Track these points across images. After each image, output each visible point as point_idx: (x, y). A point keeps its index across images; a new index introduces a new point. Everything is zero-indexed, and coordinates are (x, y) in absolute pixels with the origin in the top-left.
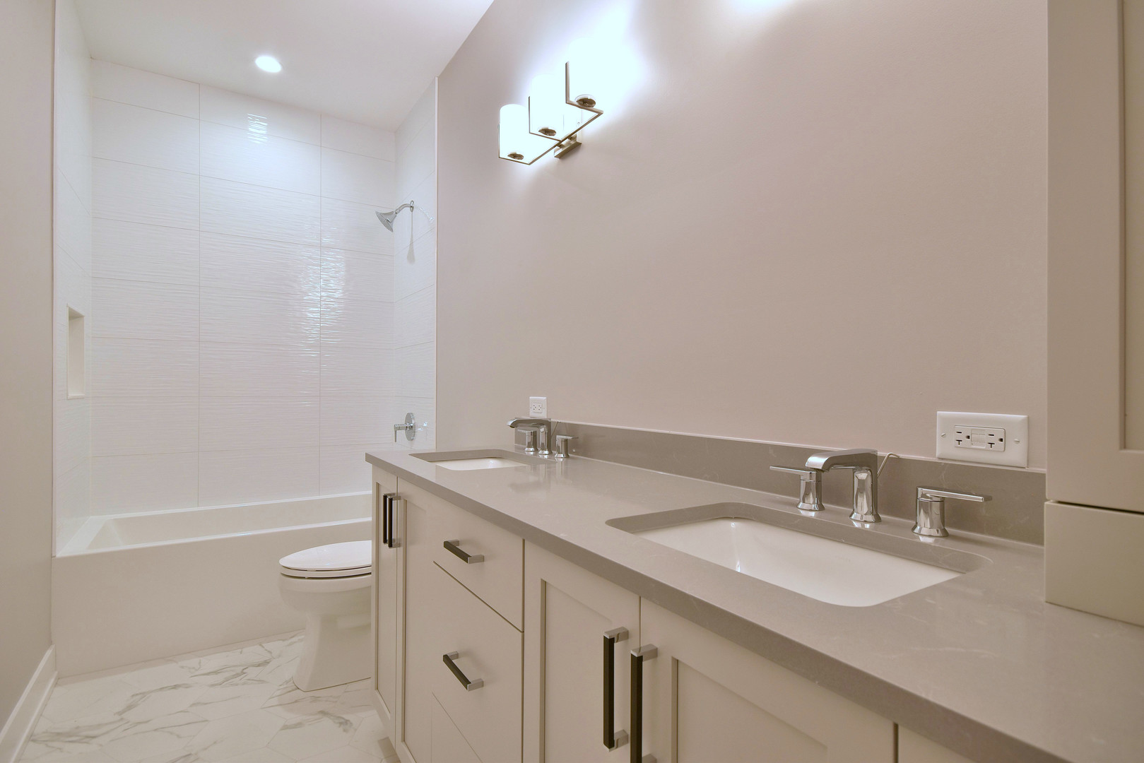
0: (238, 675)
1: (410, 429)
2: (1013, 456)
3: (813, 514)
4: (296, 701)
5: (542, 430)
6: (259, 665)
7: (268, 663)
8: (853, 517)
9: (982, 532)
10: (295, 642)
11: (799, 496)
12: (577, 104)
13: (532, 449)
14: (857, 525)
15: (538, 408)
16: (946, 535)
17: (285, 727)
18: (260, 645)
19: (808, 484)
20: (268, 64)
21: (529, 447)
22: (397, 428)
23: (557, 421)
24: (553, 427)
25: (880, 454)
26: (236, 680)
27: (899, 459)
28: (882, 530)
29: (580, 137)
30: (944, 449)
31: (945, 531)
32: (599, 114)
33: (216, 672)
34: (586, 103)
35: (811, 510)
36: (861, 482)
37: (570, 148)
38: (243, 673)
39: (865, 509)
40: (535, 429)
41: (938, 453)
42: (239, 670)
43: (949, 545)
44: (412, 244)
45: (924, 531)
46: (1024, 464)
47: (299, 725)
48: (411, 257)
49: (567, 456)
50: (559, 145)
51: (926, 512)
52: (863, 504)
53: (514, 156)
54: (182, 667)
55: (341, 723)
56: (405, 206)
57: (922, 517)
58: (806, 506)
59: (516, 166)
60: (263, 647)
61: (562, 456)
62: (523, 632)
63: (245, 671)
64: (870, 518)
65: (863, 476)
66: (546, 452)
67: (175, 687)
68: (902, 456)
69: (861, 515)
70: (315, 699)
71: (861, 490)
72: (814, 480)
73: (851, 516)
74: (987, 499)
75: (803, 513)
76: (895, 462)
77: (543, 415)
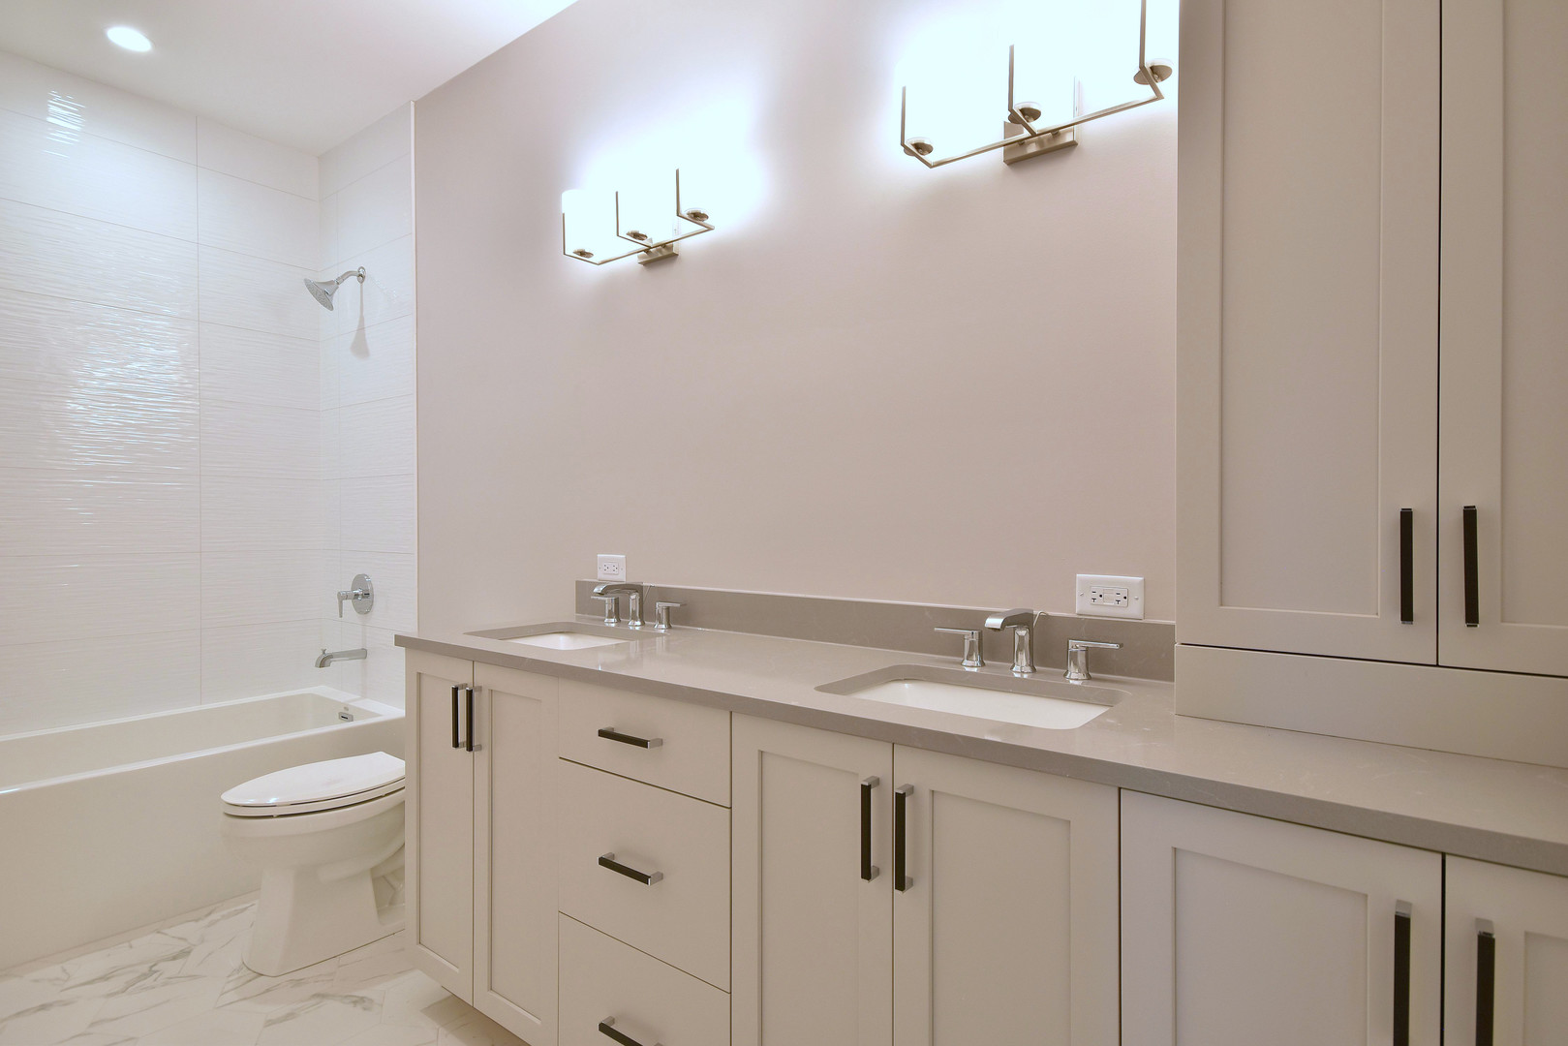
0: (145, 976)
1: (362, 596)
2: (1133, 610)
3: (975, 670)
4: (268, 990)
5: (633, 597)
6: (174, 958)
7: (189, 952)
8: (1014, 669)
9: (1113, 674)
10: (218, 920)
11: (963, 656)
12: (687, 216)
13: (613, 620)
14: (1016, 675)
15: (613, 568)
16: (1089, 678)
17: (270, 1023)
18: (159, 932)
19: (972, 643)
20: (128, 38)
21: (610, 617)
22: (342, 597)
23: (649, 584)
24: (645, 594)
25: (1035, 612)
26: (149, 982)
27: (1047, 616)
28: (1037, 678)
29: (677, 247)
30: (1082, 606)
31: (1088, 675)
32: (709, 229)
33: (104, 978)
34: (697, 216)
35: (973, 667)
36: (1021, 638)
37: (660, 257)
38: (151, 972)
39: (1024, 663)
40: (620, 596)
41: (1077, 611)
42: (145, 969)
43: (1092, 685)
44: (361, 328)
45: (1074, 676)
46: (1141, 617)
47: (290, 1016)
48: (360, 347)
49: (670, 627)
50: (647, 251)
51: (1076, 664)
52: (1023, 659)
53: (582, 253)
54: (36, 981)
55: (355, 1003)
56: (349, 274)
57: (1072, 668)
58: (969, 663)
59: (581, 264)
60: (166, 934)
61: (664, 626)
62: (731, 808)
63: (153, 969)
64: (1029, 669)
65: (1023, 633)
66: (638, 623)
67: (43, 1007)
68: (1050, 613)
69: (1021, 668)
70: (299, 982)
71: (1020, 649)
72: (976, 639)
73: (1012, 668)
74: (1121, 646)
75: (967, 669)
76: (1045, 618)
77: (621, 577)
